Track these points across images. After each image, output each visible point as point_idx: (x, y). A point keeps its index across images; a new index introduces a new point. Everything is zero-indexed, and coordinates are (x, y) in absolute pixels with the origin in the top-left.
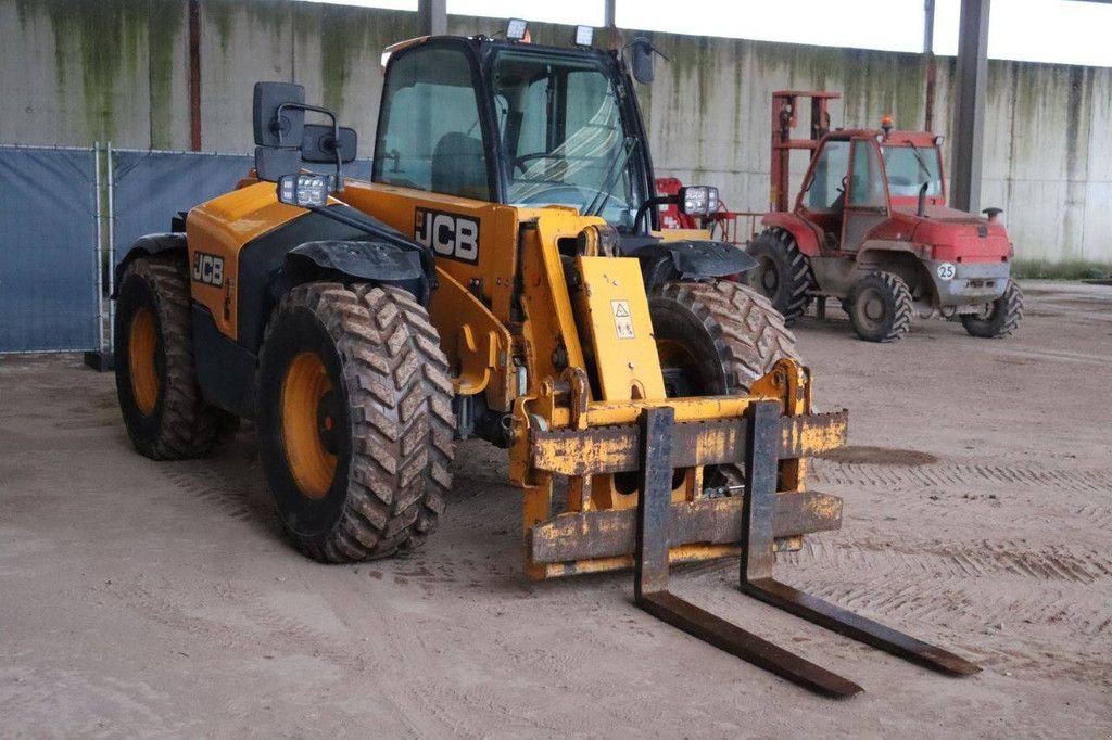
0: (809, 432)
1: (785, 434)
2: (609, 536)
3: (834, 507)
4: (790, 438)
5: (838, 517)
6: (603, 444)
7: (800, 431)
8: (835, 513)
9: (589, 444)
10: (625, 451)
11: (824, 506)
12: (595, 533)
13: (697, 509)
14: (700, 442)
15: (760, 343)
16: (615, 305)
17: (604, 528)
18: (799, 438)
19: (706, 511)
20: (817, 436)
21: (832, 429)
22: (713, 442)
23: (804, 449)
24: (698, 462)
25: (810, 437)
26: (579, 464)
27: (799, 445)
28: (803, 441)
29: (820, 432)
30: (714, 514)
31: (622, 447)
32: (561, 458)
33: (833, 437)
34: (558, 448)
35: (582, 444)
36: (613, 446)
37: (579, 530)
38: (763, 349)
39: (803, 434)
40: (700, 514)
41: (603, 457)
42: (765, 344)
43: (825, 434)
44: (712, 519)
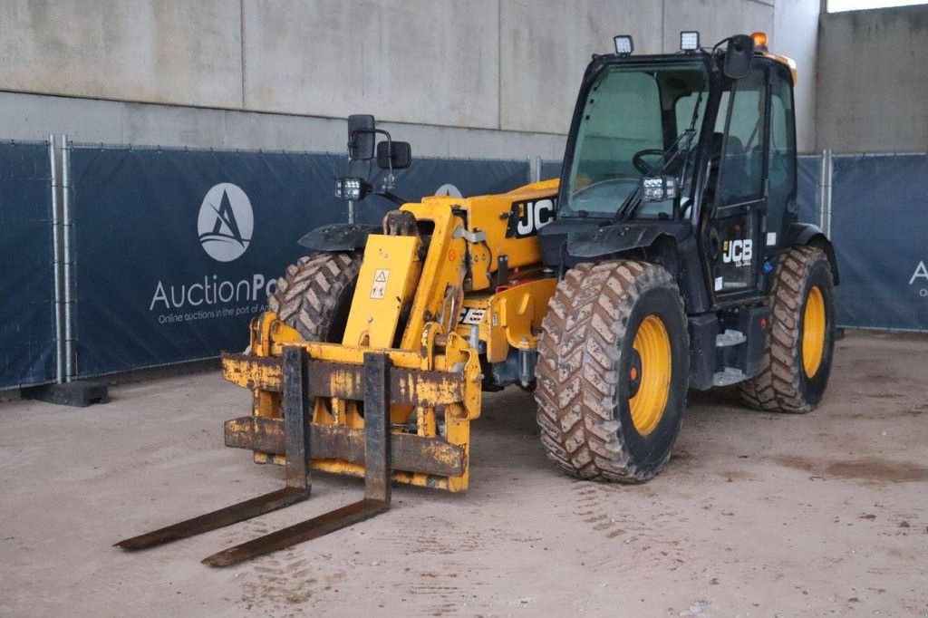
0: (423, 385)
1: (402, 383)
2: (272, 437)
3: (452, 457)
4: (407, 388)
5: (456, 466)
6: (264, 369)
7: (415, 383)
8: (454, 463)
9: (255, 367)
10: (279, 377)
11: (442, 453)
12: (263, 433)
13: (335, 432)
14: (333, 379)
15: (570, 317)
16: (379, 272)
17: (269, 431)
18: (415, 389)
19: (342, 435)
20: (431, 390)
21: (445, 385)
22: (343, 381)
23: (420, 399)
24: (333, 394)
25: (425, 390)
26: (249, 380)
27: (416, 396)
28: (419, 391)
29: (434, 387)
30: (348, 439)
31: (278, 372)
32: (238, 374)
33: (446, 393)
34: (236, 367)
35: (251, 366)
36: (271, 372)
37: (252, 429)
38: (570, 323)
39: (418, 386)
40: (338, 436)
41: (265, 379)
42: (574, 319)
43: (438, 390)
44: (347, 443)
